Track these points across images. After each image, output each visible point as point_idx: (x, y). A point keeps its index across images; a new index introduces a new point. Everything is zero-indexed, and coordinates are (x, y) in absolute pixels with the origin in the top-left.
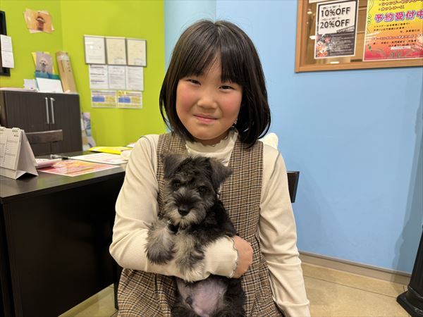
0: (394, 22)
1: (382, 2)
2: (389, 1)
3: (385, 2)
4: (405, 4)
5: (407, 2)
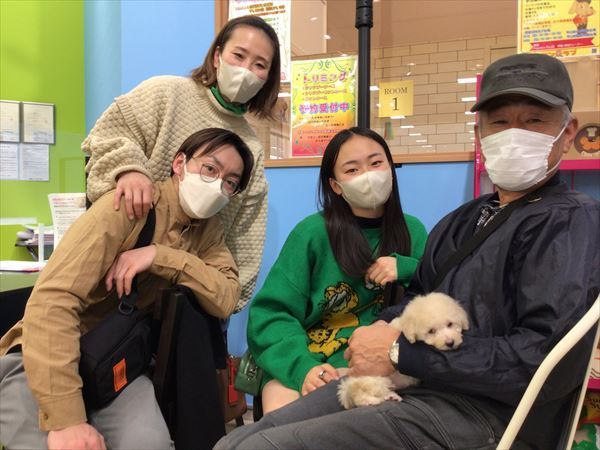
0: (318, 114)
1: (305, 91)
2: (312, 90)
3: (308, 91)
4: (328, 95)
5: (329, 92)
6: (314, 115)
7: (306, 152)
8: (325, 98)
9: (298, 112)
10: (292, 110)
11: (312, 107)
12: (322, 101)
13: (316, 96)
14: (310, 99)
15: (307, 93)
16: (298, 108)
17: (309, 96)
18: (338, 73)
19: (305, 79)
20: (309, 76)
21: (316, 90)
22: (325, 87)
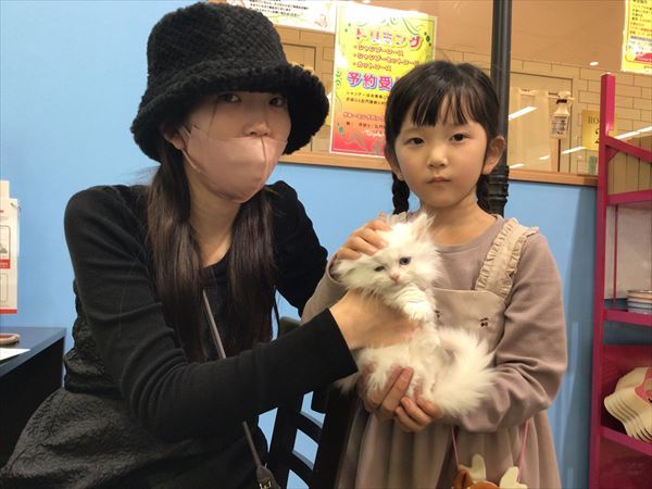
0: (377, 91)
1: (357, 51)
2: (369, 53)
3: (363, 52)
4: (393, 66)
5: (395, 61)
6: (371, 92)
7: (354, 147)
8: (388, 68)
9: (346, 83)
10: (335, 78)
11: (367, 79)
12: (385, 73)
13: (374, 62)
14: (366, 66)
15: (360, 56)
16: (345, 76)
17: (363, 61)
18: (409, 36)
19: (359, 32)
20: (365, 31)
21: (374, 54)
22: (390, 52)
